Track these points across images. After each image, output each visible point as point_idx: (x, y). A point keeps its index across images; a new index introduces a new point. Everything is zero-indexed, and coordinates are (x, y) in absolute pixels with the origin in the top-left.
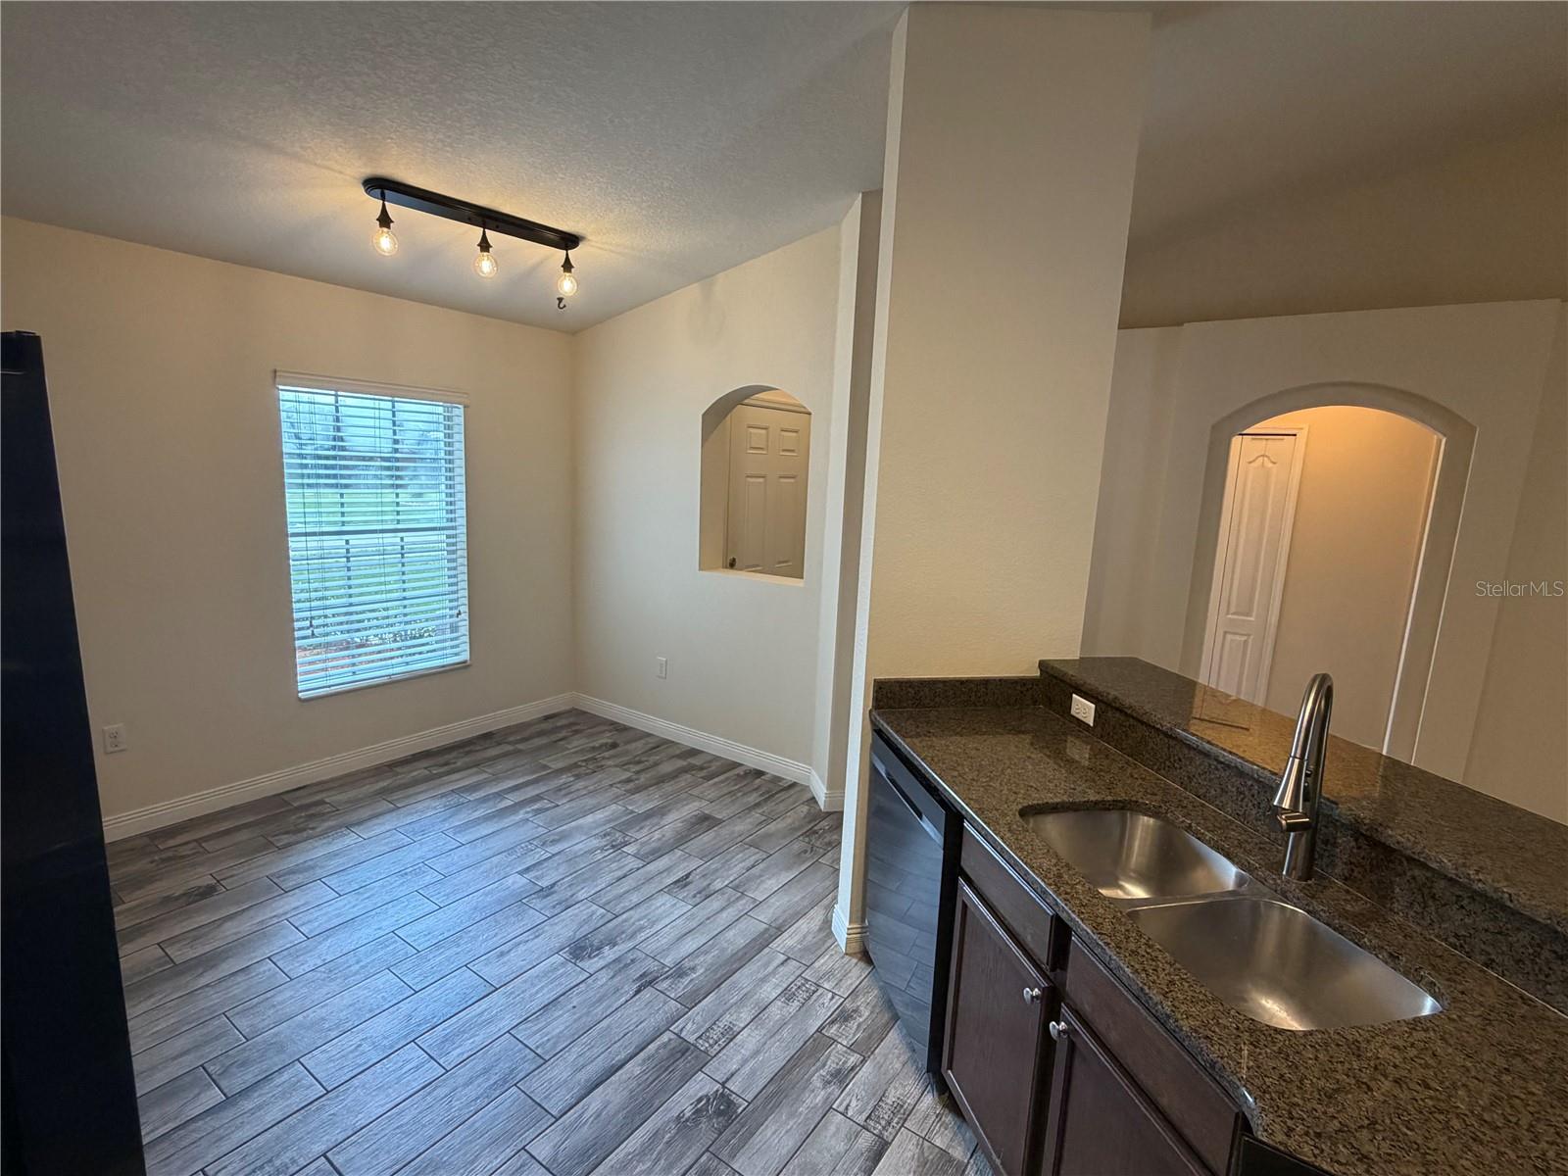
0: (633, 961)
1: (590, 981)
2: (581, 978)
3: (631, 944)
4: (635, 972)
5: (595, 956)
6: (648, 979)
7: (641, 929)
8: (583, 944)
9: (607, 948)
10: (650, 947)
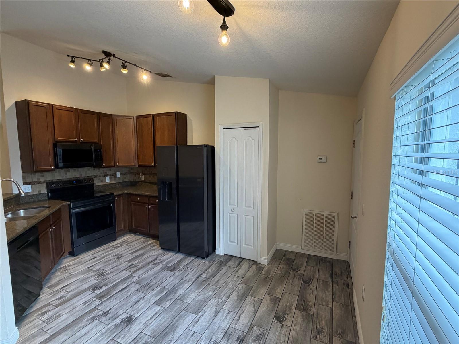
0: (109, 319)
1: (125, 310)
2: (128, 311)
3: (109, 326)
4: (110, 315)
5: (123, 319)
6: (106, 314)
7: (102, 335)
8: (128, 323)
9: (118, 323)
10: (102, 326)
